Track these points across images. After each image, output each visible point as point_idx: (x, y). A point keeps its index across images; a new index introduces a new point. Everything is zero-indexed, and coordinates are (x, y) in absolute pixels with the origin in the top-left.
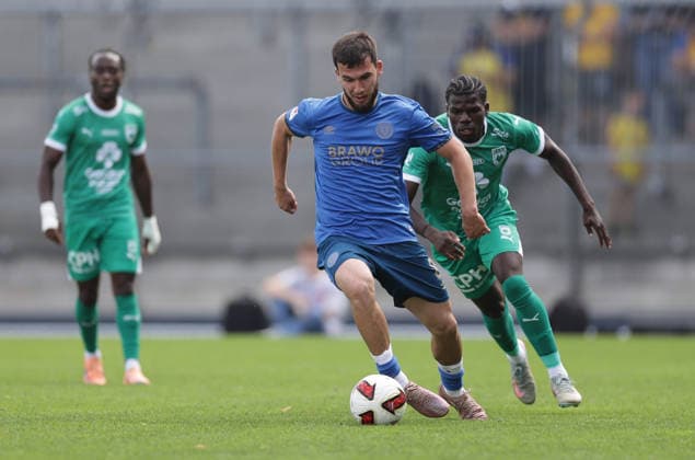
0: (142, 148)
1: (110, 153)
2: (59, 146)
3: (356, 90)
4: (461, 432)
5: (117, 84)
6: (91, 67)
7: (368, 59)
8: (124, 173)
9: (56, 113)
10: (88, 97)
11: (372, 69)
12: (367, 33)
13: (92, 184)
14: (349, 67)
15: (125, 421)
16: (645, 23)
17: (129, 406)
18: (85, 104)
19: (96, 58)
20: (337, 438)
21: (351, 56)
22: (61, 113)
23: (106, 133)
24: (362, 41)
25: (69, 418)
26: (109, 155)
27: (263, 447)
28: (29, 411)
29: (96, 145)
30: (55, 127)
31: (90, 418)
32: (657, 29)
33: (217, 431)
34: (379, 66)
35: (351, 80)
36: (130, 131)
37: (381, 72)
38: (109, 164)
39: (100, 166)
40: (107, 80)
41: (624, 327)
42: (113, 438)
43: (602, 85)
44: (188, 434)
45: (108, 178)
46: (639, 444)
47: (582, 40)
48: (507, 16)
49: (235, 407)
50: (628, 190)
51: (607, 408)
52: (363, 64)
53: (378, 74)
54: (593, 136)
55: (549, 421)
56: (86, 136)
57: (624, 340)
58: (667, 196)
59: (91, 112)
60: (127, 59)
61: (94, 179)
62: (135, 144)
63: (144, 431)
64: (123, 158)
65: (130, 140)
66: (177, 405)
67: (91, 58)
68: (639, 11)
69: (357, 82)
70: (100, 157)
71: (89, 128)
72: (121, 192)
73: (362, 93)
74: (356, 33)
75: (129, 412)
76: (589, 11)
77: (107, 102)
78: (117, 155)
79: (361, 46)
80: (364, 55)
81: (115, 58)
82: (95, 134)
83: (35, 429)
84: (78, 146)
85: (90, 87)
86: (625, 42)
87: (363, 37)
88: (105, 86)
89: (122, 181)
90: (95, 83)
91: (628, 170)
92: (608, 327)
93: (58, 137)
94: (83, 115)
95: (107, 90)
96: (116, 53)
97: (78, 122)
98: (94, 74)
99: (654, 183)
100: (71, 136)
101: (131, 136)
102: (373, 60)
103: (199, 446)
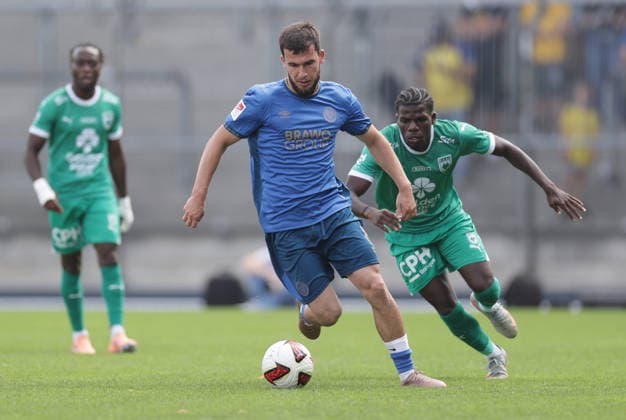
0: (118, 134)
1: (88, 138)
2: (43, 133)
3: (300, 75)
4: (424, 398)
5: (96, 76)
6: (72, 60)
7: (312, 47)
8: (102, 157)
9: (38, 103)
10: (69, 88)
11: (315, 56)
12: (311, 24)
13: (72, 167)
14: (294, 53)
15: (114, 388)
16: (596, 20)
17: (117, 374)
18: (66, 94)
19: (77, 52)
20: (310, 403)
21: (296, 44)
22: (44, 103)
23: (85, 120)
24: (307, 30)
25: (60, 385)
26: (88, 141)
27: (241, 411)
28: (25, 379)
29: (76, 132)
30: (38, 116)
31: (81, 385)
32: (607, 26)
33: (199, 397)
34: (321, 55)
35: (295, 65)
36: (107, 118)
37: (324, 60)
38: (88, 149)
39: (80, 151)
40: (87, 72)
41: (577, 302)
42: (102, 403)
43: (555, 77)
44: (171, 400)
45: (87, 163)
46: (590, 410)
47: (537, 36)
48: (467, 13)
49: (215, 374)
50: (579, 175)
51: (559, 376)
52: (308, 50)
53: (321, 62)
54: (547, 125)
55: (506, 388)
56: (67, 124)
57: (575, 312)
58: (615, 179)
59: (71, 102)
60: (105, 52)
61: (74, 162)
62: (112, 130)
63: (131, 397)
64: (101, 144)
65: (107, 127)
66: (161, 373)
67: (72, 52)
68: (590, 9)
69: (301, 67)
70: (79, 144)
71: (69, 117)
72: (100, 174)
73: (305, 77)
74: (301, 23)
75: (117, 379)
76: (543, 9)
77: (85, 92)
78: (95, 141)
79: (306, 35)
80: (308, 43)
81: (94, 51)
82: (74, 122)
83: (30, 395)
84: (59, 132)
85: (71, 78)
86: (577, 39)
87: (307, 27)
88: (85, 77)
89: (101, 164)
90: (76, 75)
91: (579, 156)
92: (561, 302)
93: (40, 124)
94: (64, 105)
95: (87, 81)
96: (95, 47)
97: (60, 111)
98: (74, 66)
99: (604, 169)
100: (53, 125)
101: (108, 122)
102: (317, 49)
103: (183, 411)
